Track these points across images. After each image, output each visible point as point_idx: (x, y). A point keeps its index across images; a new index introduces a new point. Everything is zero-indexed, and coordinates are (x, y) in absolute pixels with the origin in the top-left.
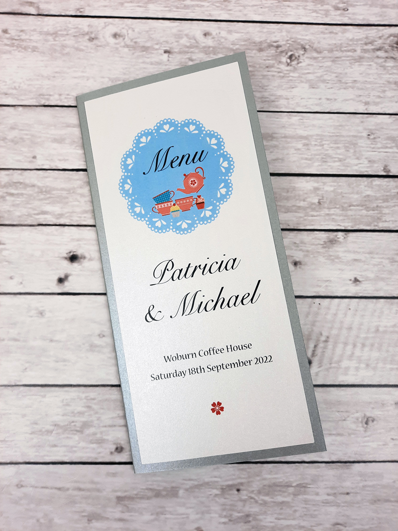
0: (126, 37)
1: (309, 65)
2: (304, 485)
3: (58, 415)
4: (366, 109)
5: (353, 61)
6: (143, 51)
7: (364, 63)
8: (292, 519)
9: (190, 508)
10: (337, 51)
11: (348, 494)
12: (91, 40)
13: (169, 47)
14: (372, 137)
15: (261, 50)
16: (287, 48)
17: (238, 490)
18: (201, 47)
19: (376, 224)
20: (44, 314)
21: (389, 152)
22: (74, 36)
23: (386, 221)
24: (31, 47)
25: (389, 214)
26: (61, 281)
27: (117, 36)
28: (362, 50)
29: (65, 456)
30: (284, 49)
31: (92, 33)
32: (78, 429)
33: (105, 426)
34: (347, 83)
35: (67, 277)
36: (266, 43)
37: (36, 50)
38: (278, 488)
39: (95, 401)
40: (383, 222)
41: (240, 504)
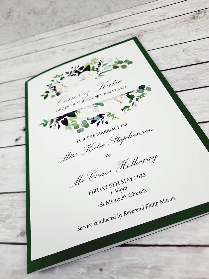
0: (67, 49)
1: (148, 36)
4: (181, 42)
5: (171, 29)
6: (73, 51)
7: (177, 28)
10: (162, 28)
13: (84, 47)
14: (186, 51)
17: (101, 270)
18: (97, 44)
20: (4, 156)
21: (198, 54)
26: (17, 140)
28: (175, 24)
30: (135, 34)
31: (54, 51)
32: (3, 219)
34: (168, 36)
35: (20, 138)
36: (127, 35)
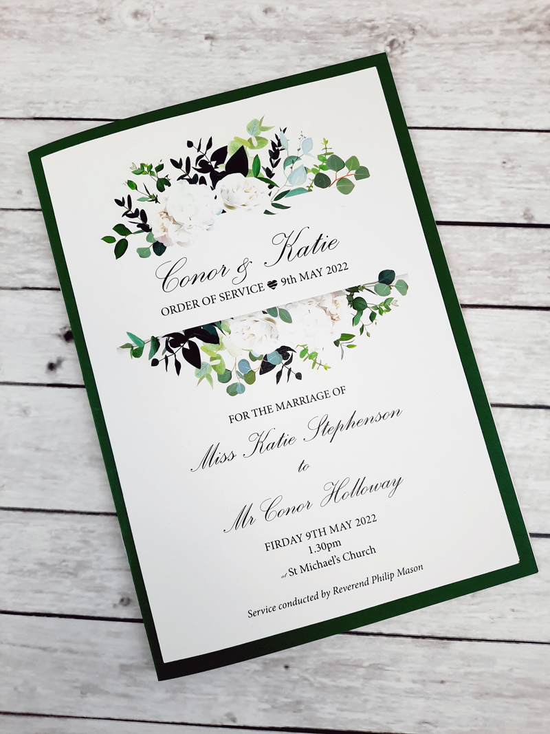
0: (152, 18)
1: (418, 56)
2: (380, 666)
3: (44, 550)
4: (503, 123)
5: (487, 49)
6: (175, 37)
7: (504, 52)
8: (362, 712)
9: (220, 687)
10: (462, 33)
11: (442, 682)
12: (102, 21)
13: (213, 31)
14: (508, 165)
15: (347, 33)
16: (386, 30)
17: (287, 667)
18: (259, 30)
19: (507, 296)
20: (28, 412)
21: (534, 189)
22: (78, 16)
23: (522, 293)
24: (17, 32)
25: (528, 281)
26: (52, 367)
27: (139, 16)
28: (501, 31)
29: (53, 605)
30: (382, 32)
31: (102, 10)
32: (71, 571)
33: (107, 569)
34: (475, 83)
35: (60, 362)
36: (356, 22)
37: (25, 36)
38: (343, 668)
39: (94, 535)
40: (518, 293)
41: (290, 686)
